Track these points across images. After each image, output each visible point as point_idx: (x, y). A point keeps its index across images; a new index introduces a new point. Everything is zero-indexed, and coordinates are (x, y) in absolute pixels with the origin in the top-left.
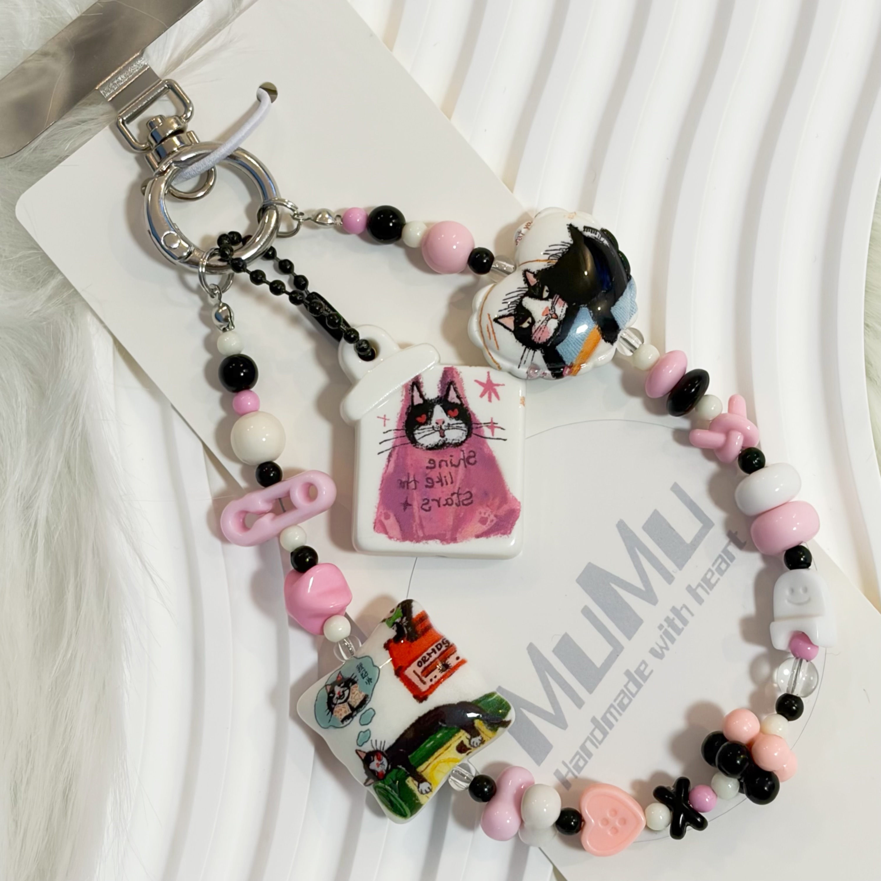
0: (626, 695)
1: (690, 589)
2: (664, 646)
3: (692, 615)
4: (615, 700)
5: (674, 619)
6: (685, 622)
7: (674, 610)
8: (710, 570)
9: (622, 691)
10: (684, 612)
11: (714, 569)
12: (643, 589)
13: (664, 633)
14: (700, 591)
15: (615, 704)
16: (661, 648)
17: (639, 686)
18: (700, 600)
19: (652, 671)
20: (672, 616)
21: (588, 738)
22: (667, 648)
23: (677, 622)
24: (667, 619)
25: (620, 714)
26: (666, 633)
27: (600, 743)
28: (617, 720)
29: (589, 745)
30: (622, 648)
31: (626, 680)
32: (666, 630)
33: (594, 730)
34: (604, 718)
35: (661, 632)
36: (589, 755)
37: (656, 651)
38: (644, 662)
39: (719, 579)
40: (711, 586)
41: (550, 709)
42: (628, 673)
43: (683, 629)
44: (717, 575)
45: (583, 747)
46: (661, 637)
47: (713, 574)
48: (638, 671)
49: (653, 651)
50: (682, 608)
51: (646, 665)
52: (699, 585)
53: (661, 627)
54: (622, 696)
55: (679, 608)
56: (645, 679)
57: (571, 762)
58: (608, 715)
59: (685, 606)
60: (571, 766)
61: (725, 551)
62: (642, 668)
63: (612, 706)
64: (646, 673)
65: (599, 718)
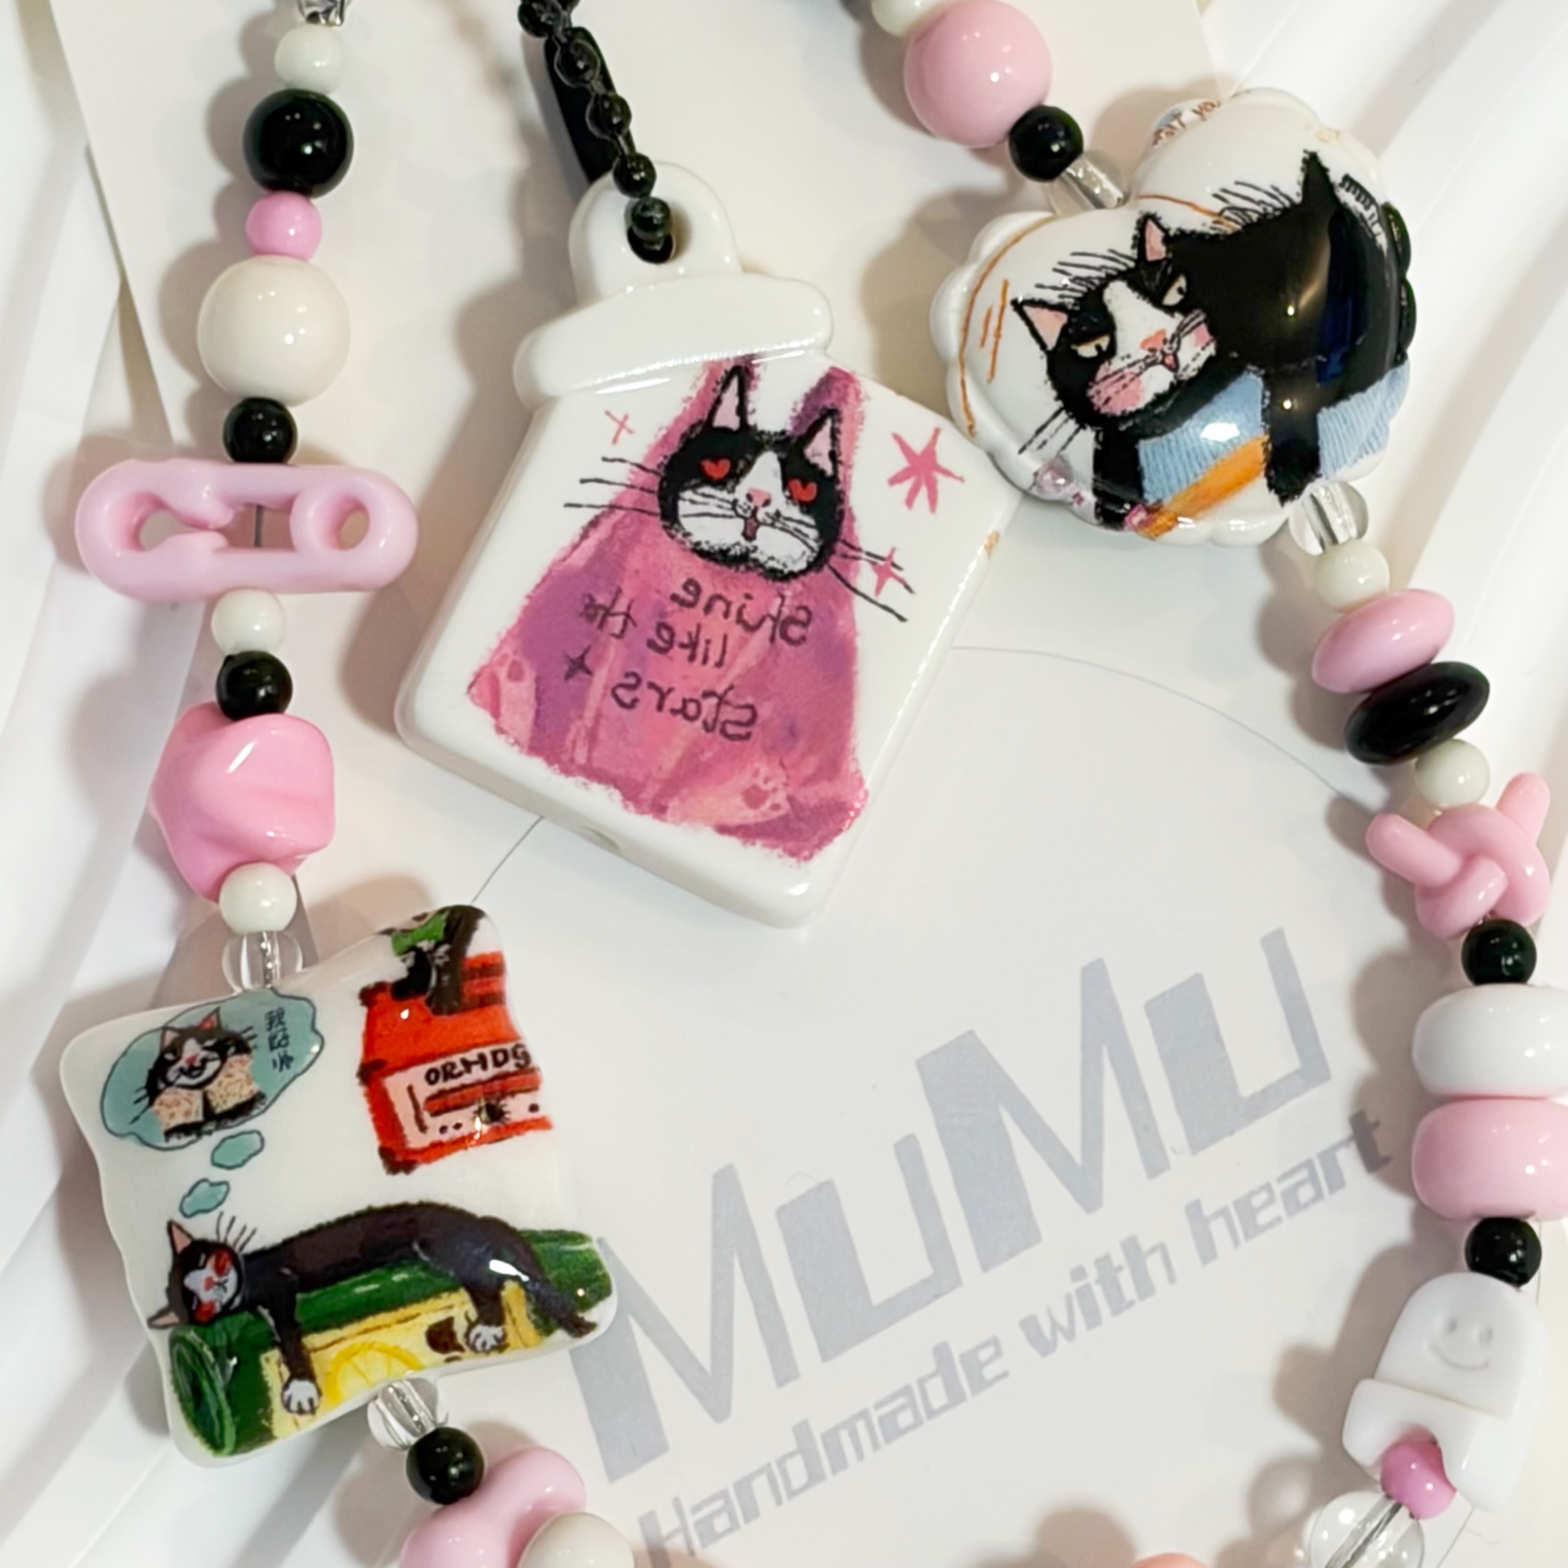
0: (913, 1405)
1: (1194, 1210)
2: (1063, 1321)
3: (1172, 1279)
4: (878, 1405)
5: (1120, 1269)
6: (1145, 1288)
7: (1131, 1247)
8: (1267, 1187)
9: (906, 1390)
10: (1154, 1265)
11: (1278, 1189)
12: (1077, 1158)
13: (1079, 1292)
14: (1218, 1228)
15: (875, 1416)
16: (1055, 1325)
17: (956, 1397)
18: (1207, 1253)
19: (1005, 1375)
20: (1118, 1258)
21: (766, 1470)
22: (1070, 1334)
23: (1126, 1280)
24: (1104, 1262)
25: (876, 1446)
26: (1085, 1294)
27: (792, 1494)
28: (860, 1456)
29: (761, 1486)
30: (956, 1283)
31: (930, 1365)
32: (1088, 1286)
33: (791, 1455)
34: (831, 1437)
35: (1072, 1287)
36: (751, 1513)
37: (1038, 1328)
38: (994, 1342)
39: (1279, 1220)
40: (1253, 1230)
41: (702, 1352)
42: (942, 1353)
43: (1131, 1304)
44: (1278, 1209)
45: (744, 1486)
46: (1068, 1297)
47: (1271, 1201)
48: (969, 1358)
49: (1029, 1326)
50: (1153, 1250)
51: (998, 1353)
52: (1223, 1212)
53: (1078, 1273)
54: (901, 1401)
55: (1145, 1246)
56: (980, 1384)
57: (696, 1509)
58: (844, 1436)
59: (1162, 1249)
60: (691, 1519)
61: (1328, 1157)
62: (984, 1355)
63: (863, 1415)
64: (989, 1372)
65: (818, 1430)
